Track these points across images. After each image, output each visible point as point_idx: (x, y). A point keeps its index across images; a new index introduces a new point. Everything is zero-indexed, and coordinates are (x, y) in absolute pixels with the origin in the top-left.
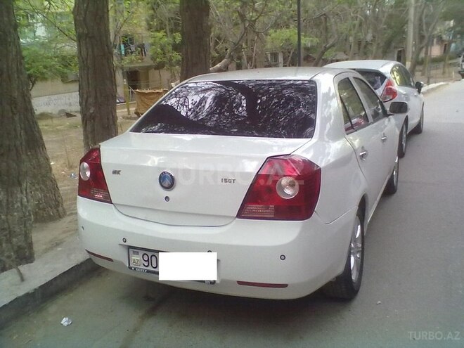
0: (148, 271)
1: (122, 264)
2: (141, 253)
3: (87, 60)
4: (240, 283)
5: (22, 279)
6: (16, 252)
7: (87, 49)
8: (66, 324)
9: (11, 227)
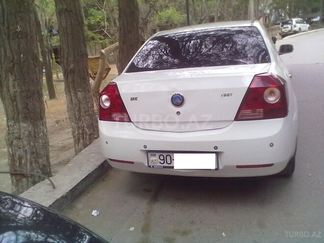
0: (165, 167)
1: (142, 164)
2: (158, 154)
3: (66, 28)
4: (238, 167)
5: (54, 188)
6: (42, 169)
7: (66, 21)
8: (96, 215)
9: (38, 151)
